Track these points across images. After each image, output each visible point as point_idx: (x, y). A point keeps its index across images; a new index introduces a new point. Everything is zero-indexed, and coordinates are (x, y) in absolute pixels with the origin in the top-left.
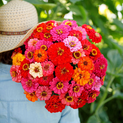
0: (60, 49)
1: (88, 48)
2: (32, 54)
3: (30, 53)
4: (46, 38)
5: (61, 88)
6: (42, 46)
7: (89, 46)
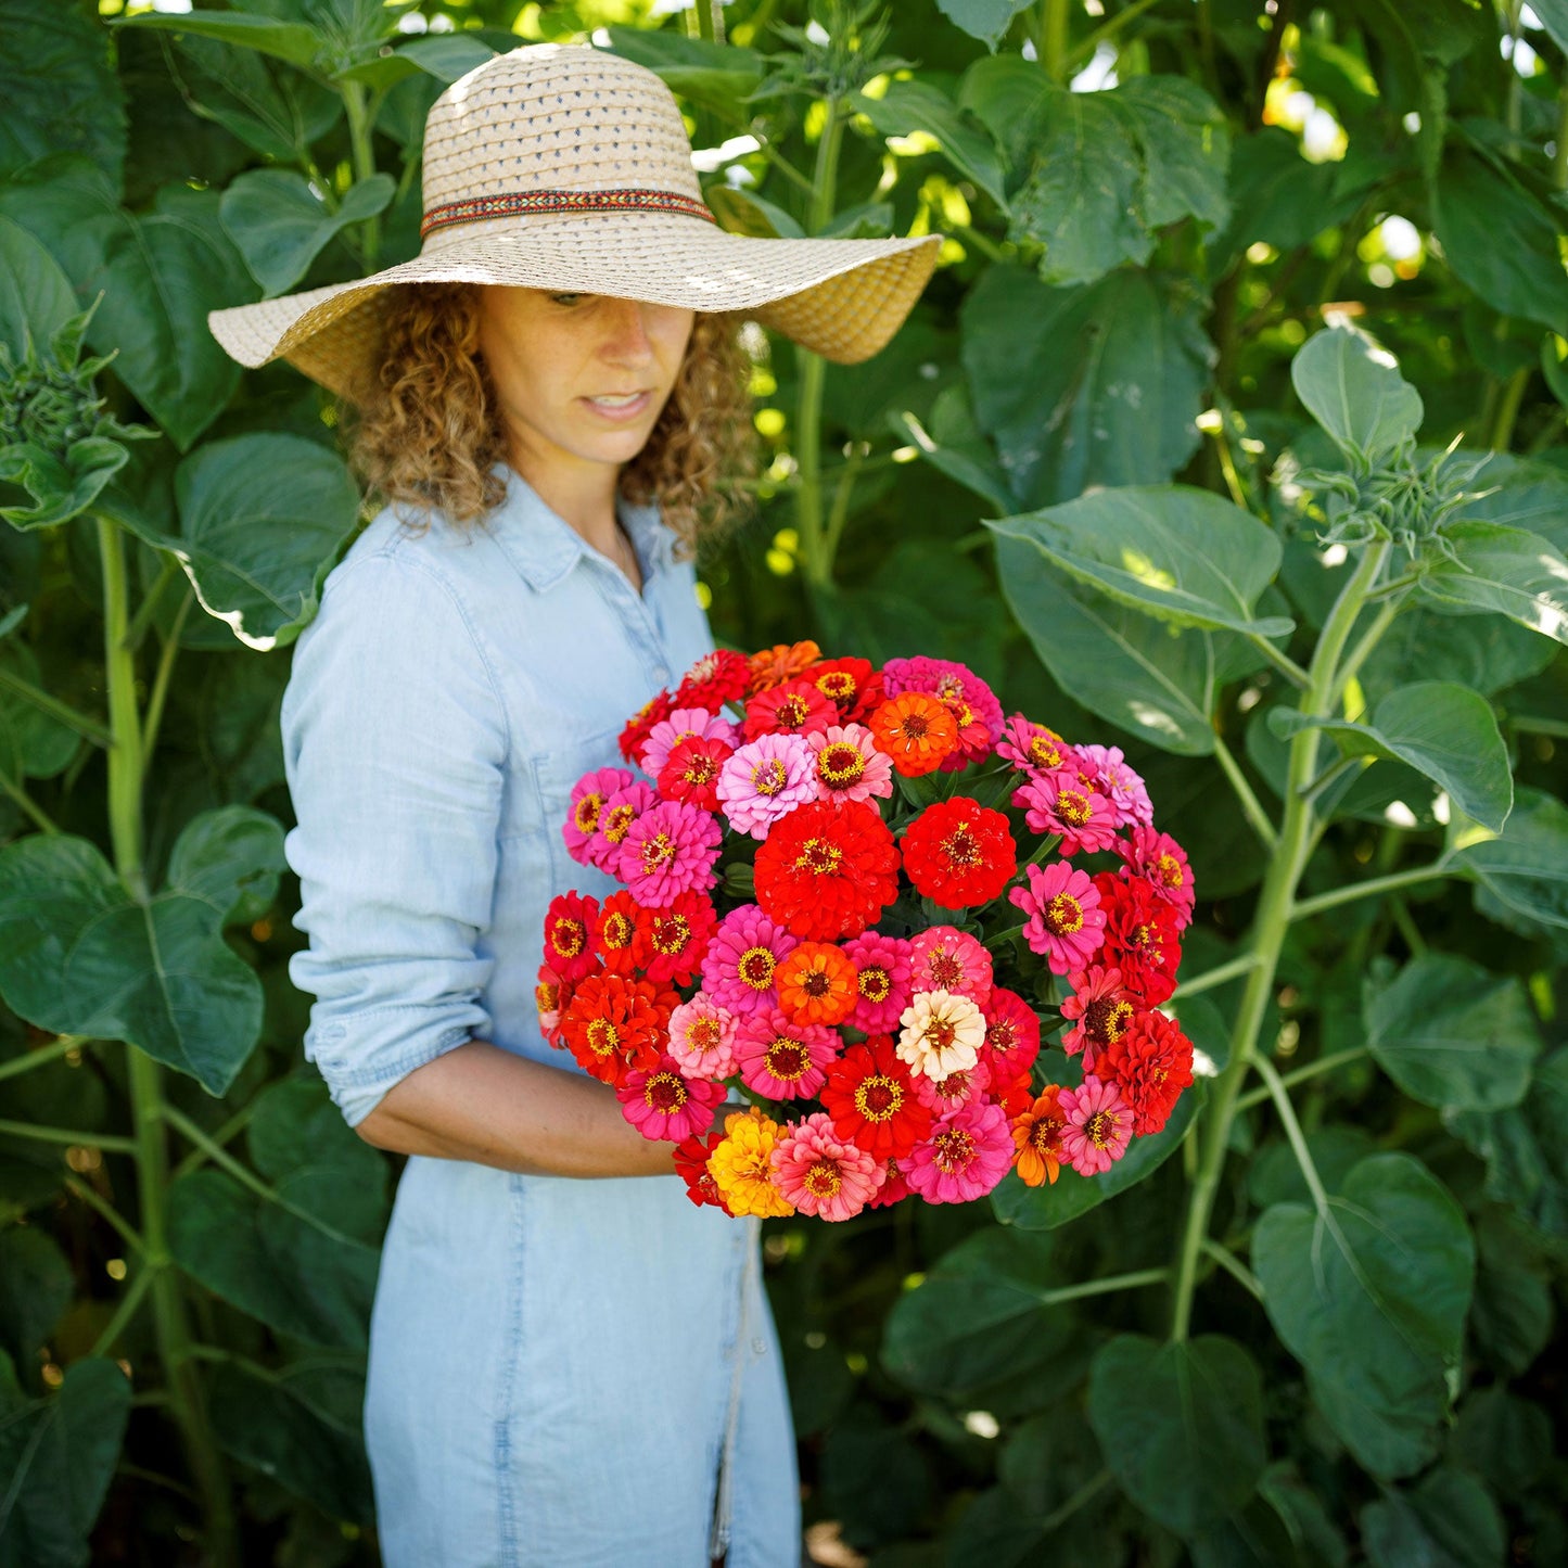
0: (801, 862)
1: (800, 699)
2: (788, 1045)
3: (774, 1058)
4: (686, 944)
5: (1078, 908)
6: (743, 975)
7: (791, 696)
